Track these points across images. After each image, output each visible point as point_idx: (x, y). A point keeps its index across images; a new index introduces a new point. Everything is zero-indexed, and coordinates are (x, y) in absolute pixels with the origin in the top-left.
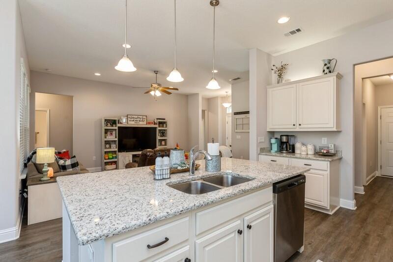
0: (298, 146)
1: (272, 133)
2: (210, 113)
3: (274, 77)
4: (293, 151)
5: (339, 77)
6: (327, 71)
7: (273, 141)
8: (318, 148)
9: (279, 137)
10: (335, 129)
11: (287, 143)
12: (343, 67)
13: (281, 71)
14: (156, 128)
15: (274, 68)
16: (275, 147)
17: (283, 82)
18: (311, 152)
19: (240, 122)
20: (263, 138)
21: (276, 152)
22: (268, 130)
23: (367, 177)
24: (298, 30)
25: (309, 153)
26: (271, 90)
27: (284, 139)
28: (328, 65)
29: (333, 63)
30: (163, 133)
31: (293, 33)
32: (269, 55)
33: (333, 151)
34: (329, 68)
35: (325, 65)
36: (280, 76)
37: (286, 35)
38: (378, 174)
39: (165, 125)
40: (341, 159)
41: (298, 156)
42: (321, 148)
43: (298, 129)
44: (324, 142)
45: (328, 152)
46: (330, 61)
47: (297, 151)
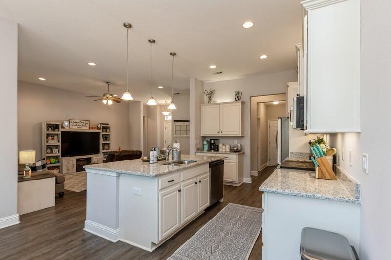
0: (221, 146)
1: (204, 138)
2: (149, 119)
3: (206, 98)
4: (218, 150)
5: (243, 103)
6: (237, 99)
7: (205, 143)
8: (232, 147)
9: (209, 140)
10: (240, 135)
11: (214, 144)
12: (245, 98)
13: (211, 94)
14: (99, 133)
15: (205, 92)
16: (206, 148)
17: (212, 102)
18: (228, 150)
19: (178, 128)
20: (199, 141)
21: (207, 151)
22: (202, 135)
23: (261, 166)
24: (221, 72)
25: (227, 150)
26: (204, 107)
27: (212, 142)
28: (238, 95)
29: (240, 94)
30: (106, 138)
31: (218, 73)
32: (202, 83)
33: (240, 149)
34: (238, 97)
35: (236, 95)
36: (210, 98)
37: (214, 74)
38: (268, 164)
39: (108, 130)
40: (244, 153)
41: (221, 152)
42: (234, 147)
43: (220, 135)
44: (235, 143)
45: (237, 149)
46: (238, 93)
47: (220, 150)
